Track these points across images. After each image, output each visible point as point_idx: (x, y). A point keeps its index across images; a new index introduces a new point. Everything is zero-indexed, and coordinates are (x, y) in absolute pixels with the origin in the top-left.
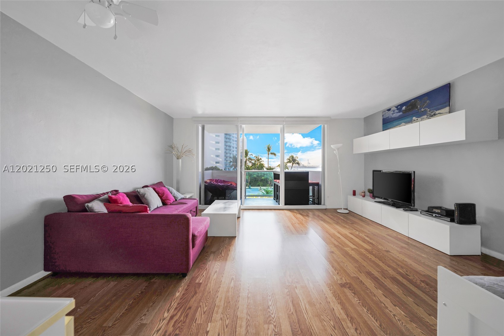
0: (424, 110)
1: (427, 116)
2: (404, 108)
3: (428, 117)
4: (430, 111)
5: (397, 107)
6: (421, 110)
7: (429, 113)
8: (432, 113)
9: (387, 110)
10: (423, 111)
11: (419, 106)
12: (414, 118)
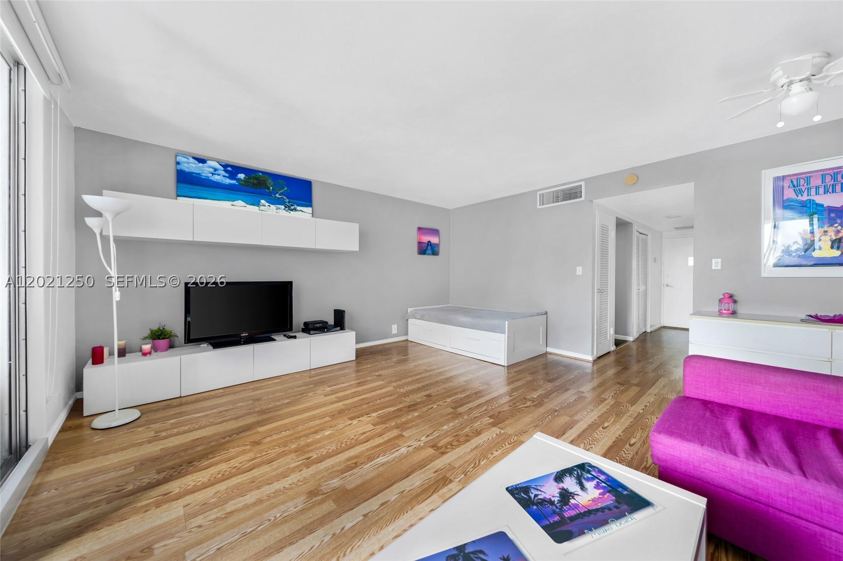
0: (280, 197)
1: (286, 207)
2: (241, 176)
3: (287, 209)
4: (289, 202)
5: (225, 166)
6: (275, 194)
7: (287, 204)
8: (292, 205)
9: (194, 158)
10: (278, 198)
11: (271, 188)
12: (263, 201)
